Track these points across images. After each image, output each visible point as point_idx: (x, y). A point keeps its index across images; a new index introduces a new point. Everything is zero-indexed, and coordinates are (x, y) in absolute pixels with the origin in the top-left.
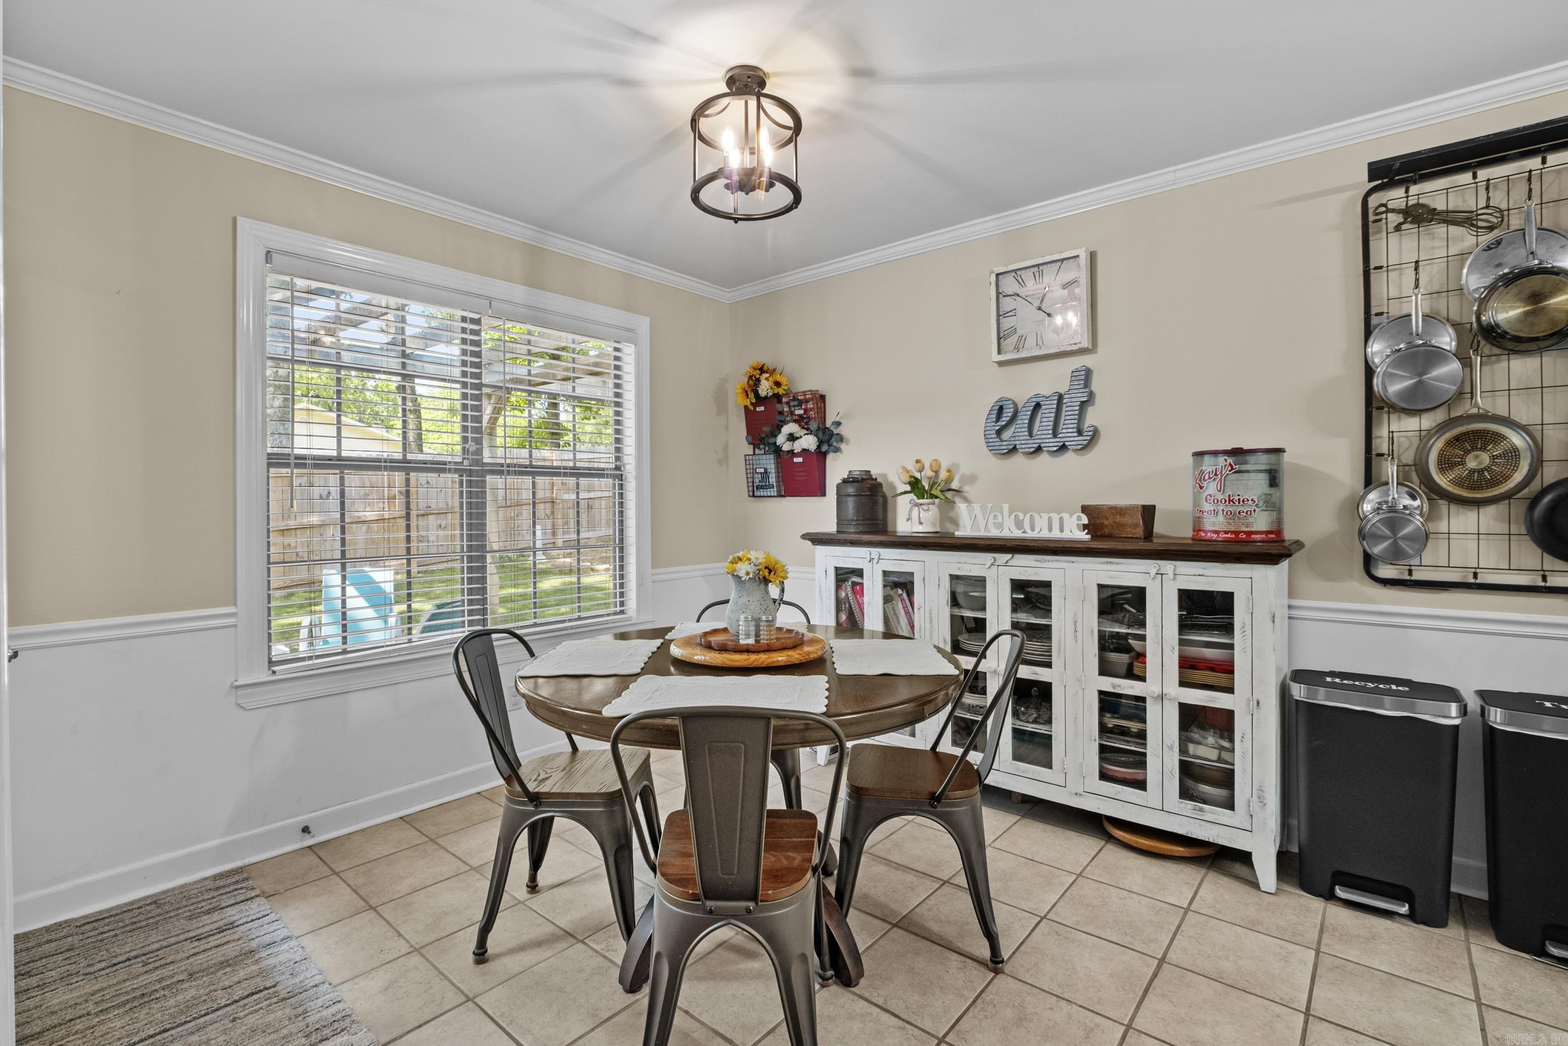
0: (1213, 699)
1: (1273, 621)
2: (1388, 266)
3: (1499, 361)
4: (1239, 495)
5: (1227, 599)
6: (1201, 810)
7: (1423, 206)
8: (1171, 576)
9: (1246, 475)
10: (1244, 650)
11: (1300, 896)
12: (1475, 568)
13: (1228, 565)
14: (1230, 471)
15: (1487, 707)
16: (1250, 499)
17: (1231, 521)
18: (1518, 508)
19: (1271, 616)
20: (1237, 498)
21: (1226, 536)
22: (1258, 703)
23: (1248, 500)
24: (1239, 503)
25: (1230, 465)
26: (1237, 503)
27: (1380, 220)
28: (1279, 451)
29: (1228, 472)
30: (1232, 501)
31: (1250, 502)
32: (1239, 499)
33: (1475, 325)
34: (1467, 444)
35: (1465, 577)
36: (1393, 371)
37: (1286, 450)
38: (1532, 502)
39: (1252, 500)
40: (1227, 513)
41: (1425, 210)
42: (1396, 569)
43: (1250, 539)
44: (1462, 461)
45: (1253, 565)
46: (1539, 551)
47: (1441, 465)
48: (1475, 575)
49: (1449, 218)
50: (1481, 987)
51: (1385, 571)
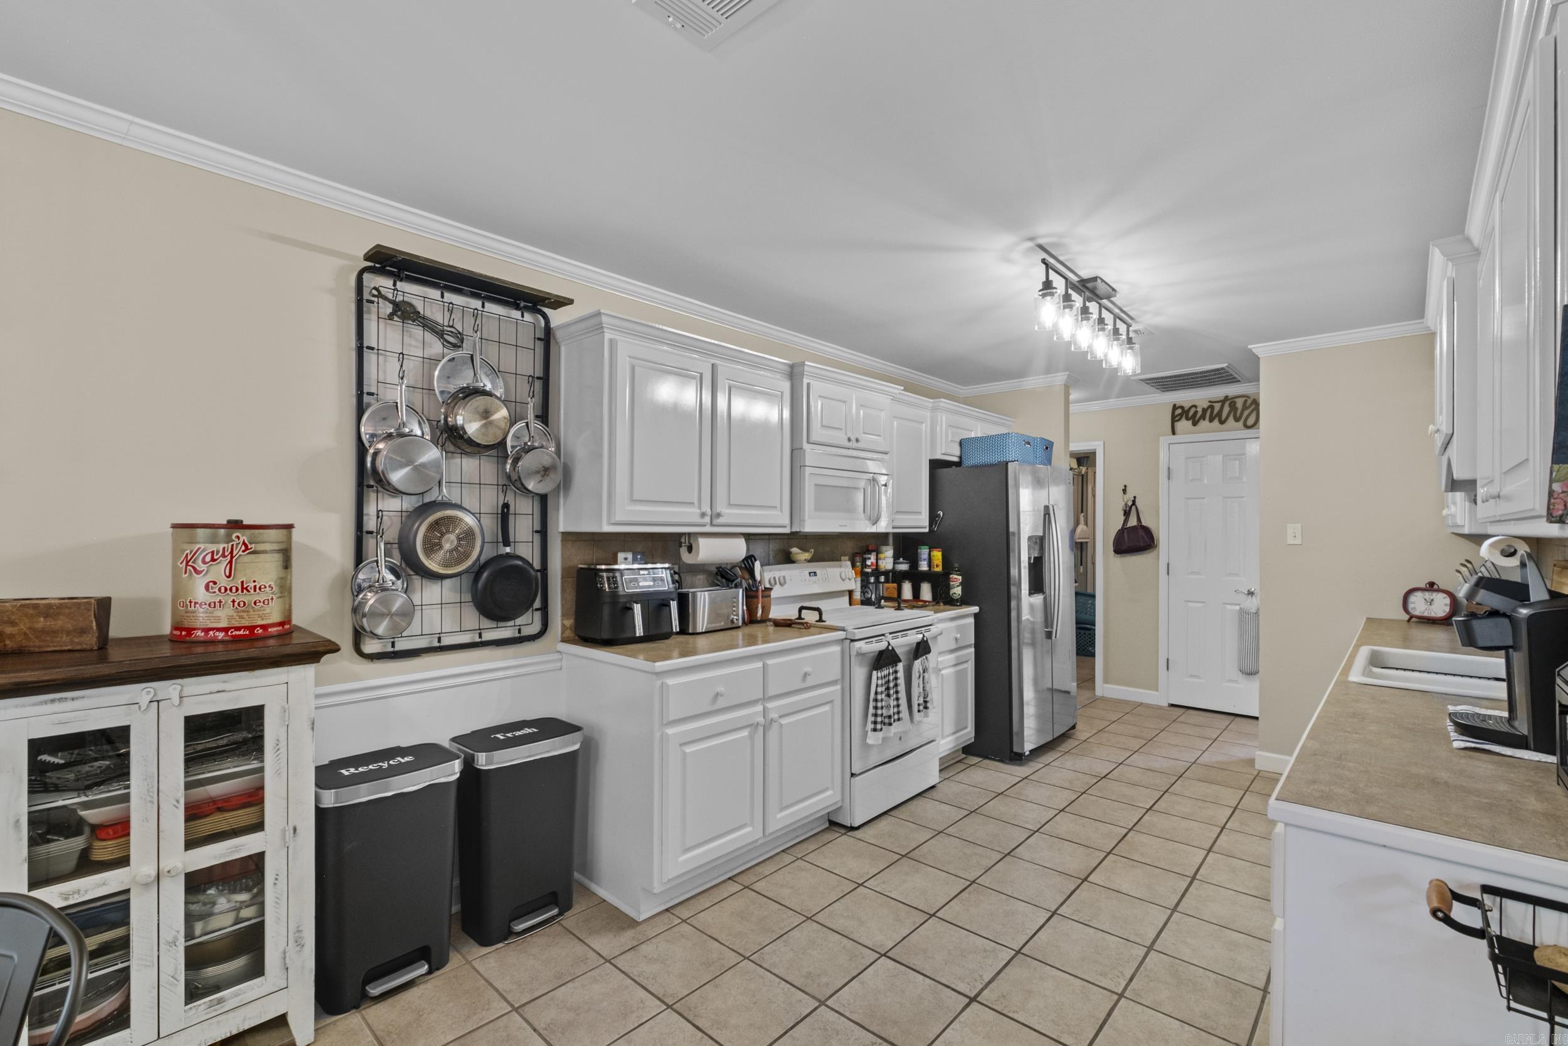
0: (237, 848)
1: (313, 729)
2: (378, 350)
3: (453, 458)
4: (254, 581)
5: (256, 714)
6: (220, 1001)
7: (411, 305)
8: (176, 701)
9: (262, 556)
10: (278, 773)
11: (334, 1023)
12: (439, 634)
13: (258, 673)
14: (243, 551)
15: (476, 754)
16: (267, 586)
17: (244, 614)
18: (467, 580)
19: (310, 723)
20: (252, 585)
21: (237, 633)
22: (295, 830)
23: (265, 587)
24: (255, 590)
25: (244, 543)
26: (252, 591)
27: (373, 302)
28: (289, 527)
29: (241, 553)
30: (246, 589)
31: (268, 589)
32: (255, 587)
33: (442, 422)
34: (443, 528)
35: (431, 642)
36: (392, 456)
37: (295, 526)
38: (476, 576)
39: (270, 586)
40: (239, 605)
41: (412, 310)
42: (381, 643)
43: (267, 634)
44: (439, 542)
45: (289, 668)
46: (478, 613)
47: (425, 545)
48: (439, 640)
49: (427, 324)
50: (505, 994)
51: (370, 647)
